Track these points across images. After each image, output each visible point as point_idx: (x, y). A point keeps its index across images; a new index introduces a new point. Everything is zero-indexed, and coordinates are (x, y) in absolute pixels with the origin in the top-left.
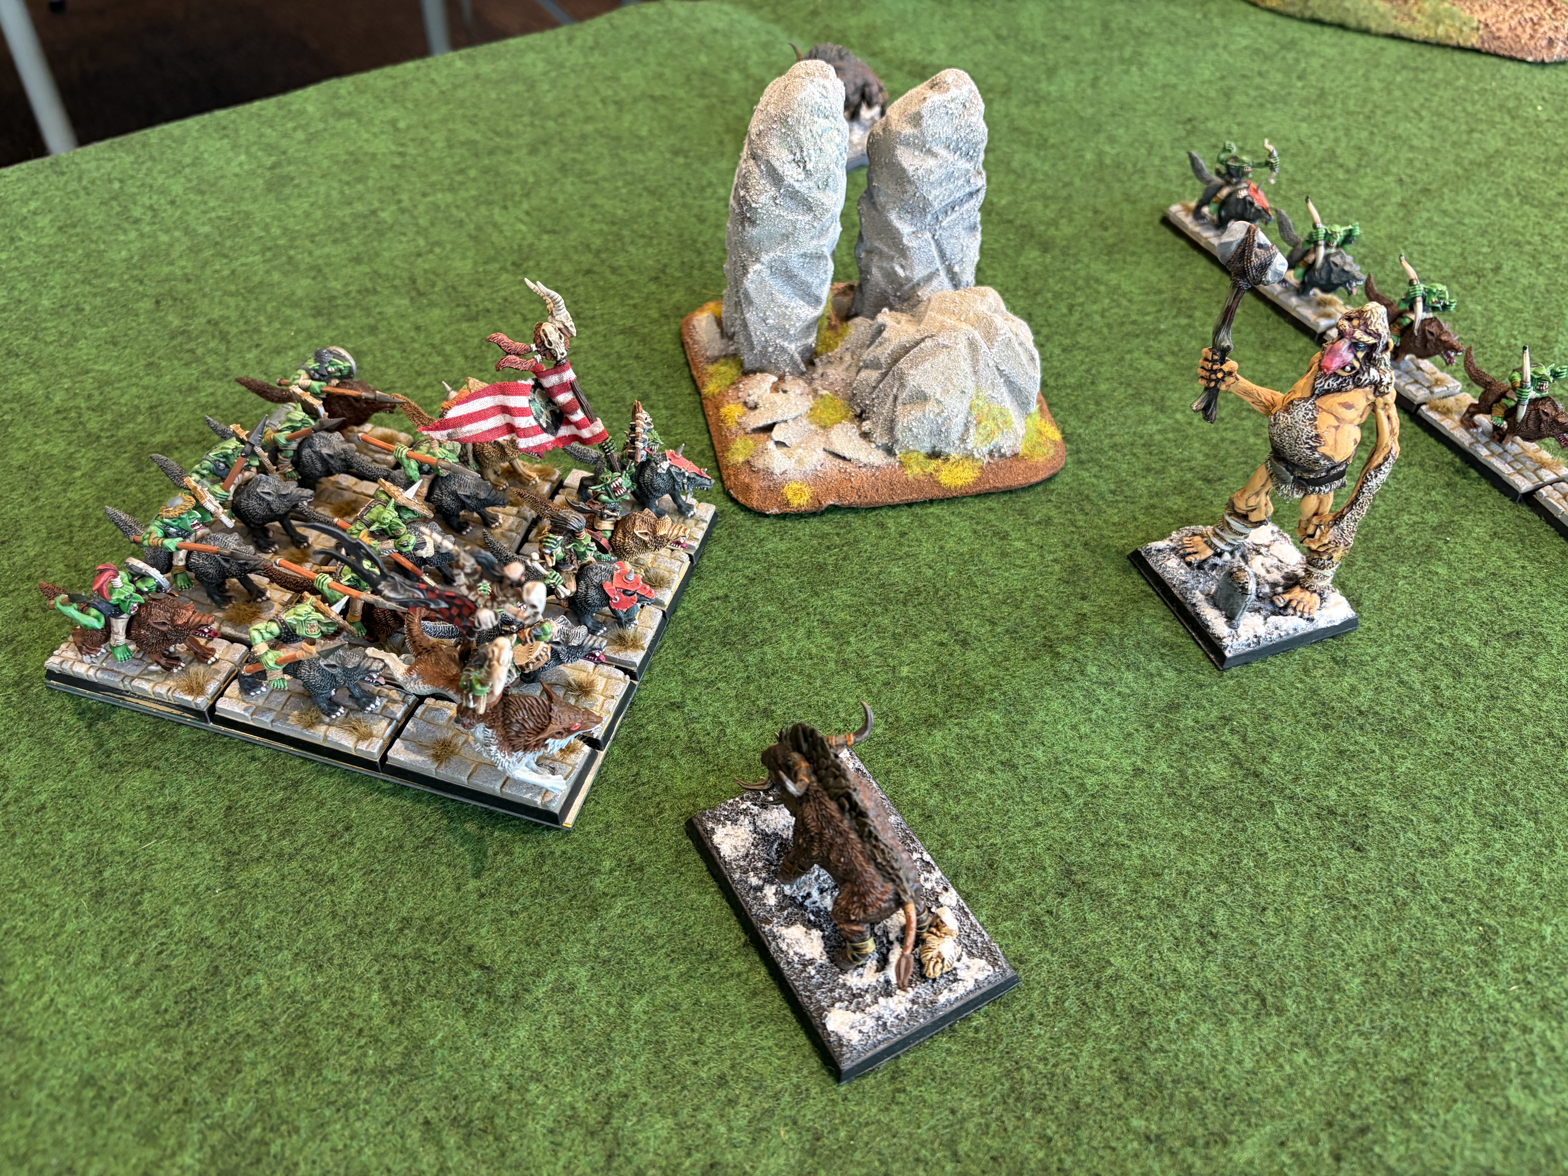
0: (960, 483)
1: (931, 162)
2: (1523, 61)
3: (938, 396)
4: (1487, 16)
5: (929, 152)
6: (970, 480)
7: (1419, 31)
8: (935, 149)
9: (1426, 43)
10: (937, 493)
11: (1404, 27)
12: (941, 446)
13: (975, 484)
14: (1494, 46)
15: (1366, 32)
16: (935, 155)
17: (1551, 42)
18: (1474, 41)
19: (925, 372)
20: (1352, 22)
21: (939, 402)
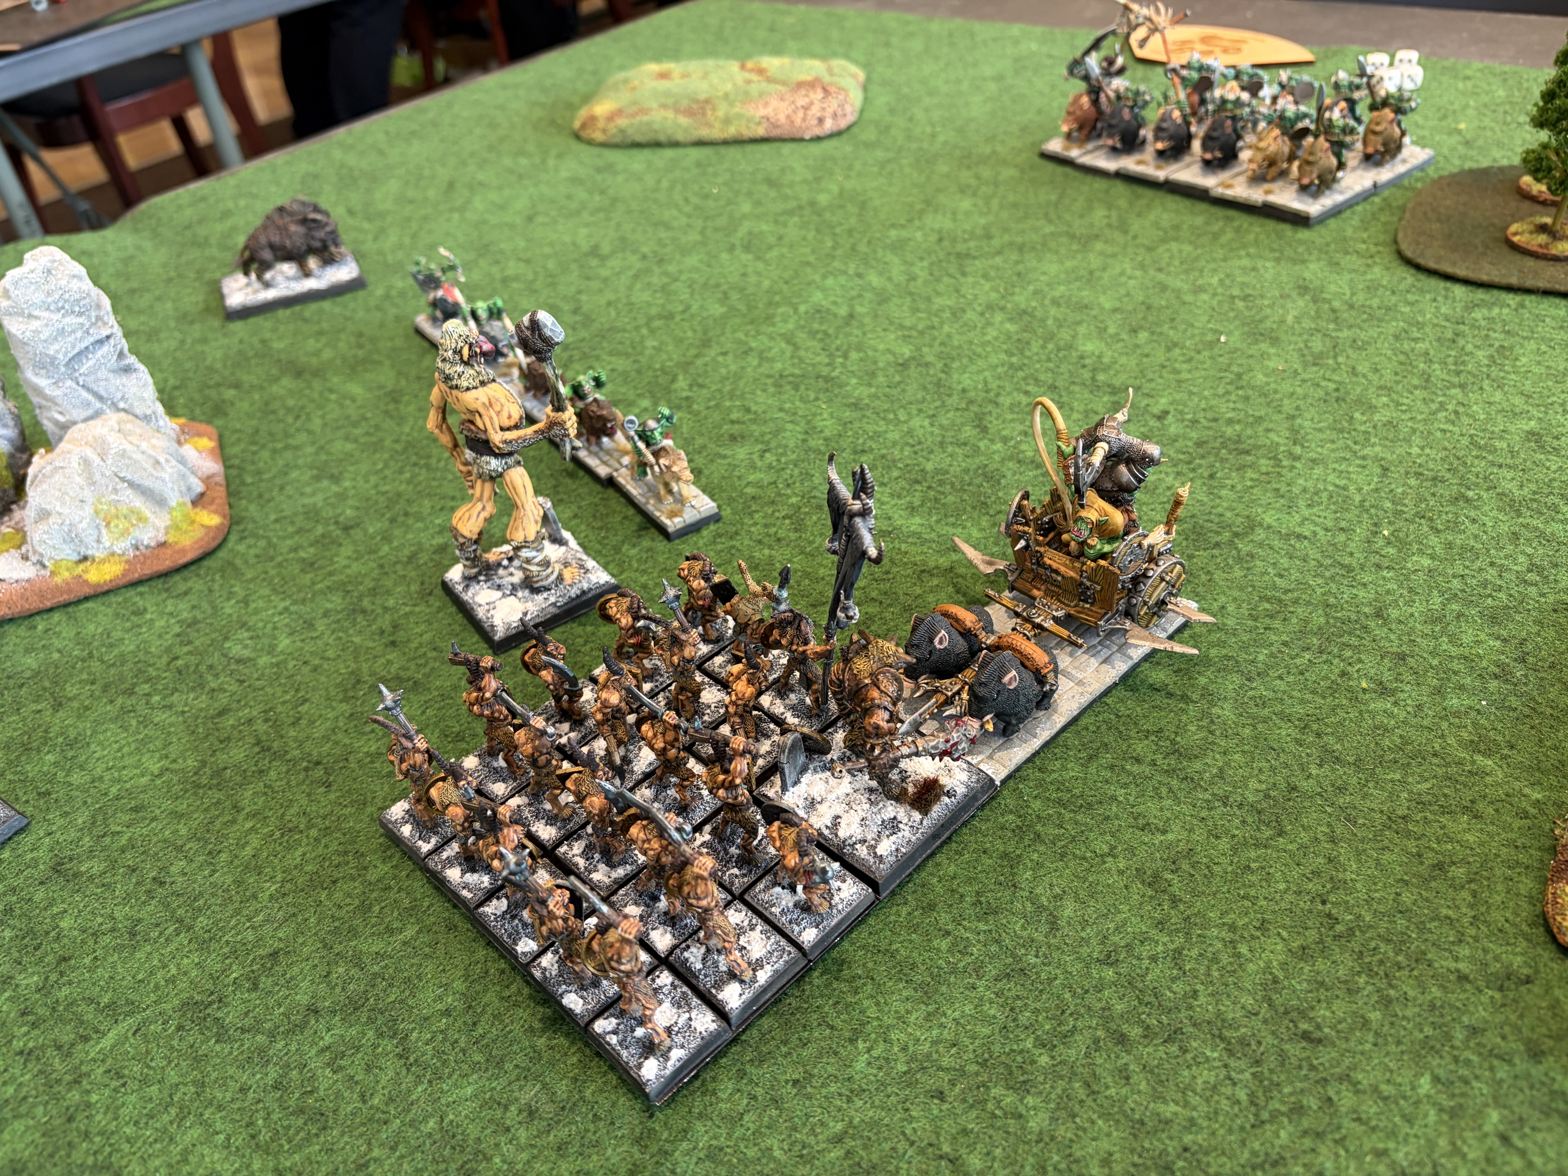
0: (108, 577)
1: (35, 324)
2: (802, 140)
3: (58, 508)
4: (768, 111)
5: (30, 316)
6: (119, 573)
7: (716, 133)
8: (36, 313)
9: (726, 143)
10: (87, 591)
11: (705, 133)
12: (83, 551)
13: (123, 575)
14: (775, 133)
15: (675, 144)
16: (37, 318)
17: (821, 121)
18: (761, 132)
19: (43, 492)
20: (662, 138)
21: (60, 514)
